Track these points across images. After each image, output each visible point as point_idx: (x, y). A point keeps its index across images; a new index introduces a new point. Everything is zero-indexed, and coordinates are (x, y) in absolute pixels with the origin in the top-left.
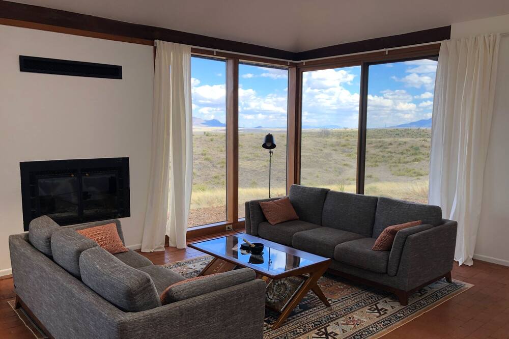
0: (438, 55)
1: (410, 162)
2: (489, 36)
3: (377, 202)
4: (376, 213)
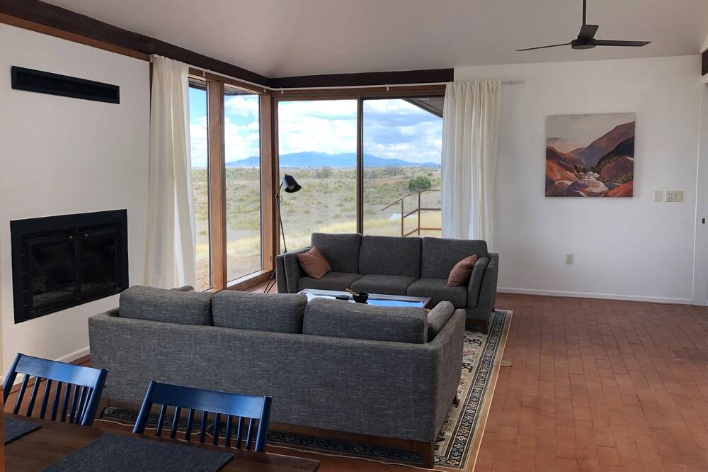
0: (444, 96)
1: (253, 211)
2: (492, 83)
3: (422, 242)
4: (423, 253)
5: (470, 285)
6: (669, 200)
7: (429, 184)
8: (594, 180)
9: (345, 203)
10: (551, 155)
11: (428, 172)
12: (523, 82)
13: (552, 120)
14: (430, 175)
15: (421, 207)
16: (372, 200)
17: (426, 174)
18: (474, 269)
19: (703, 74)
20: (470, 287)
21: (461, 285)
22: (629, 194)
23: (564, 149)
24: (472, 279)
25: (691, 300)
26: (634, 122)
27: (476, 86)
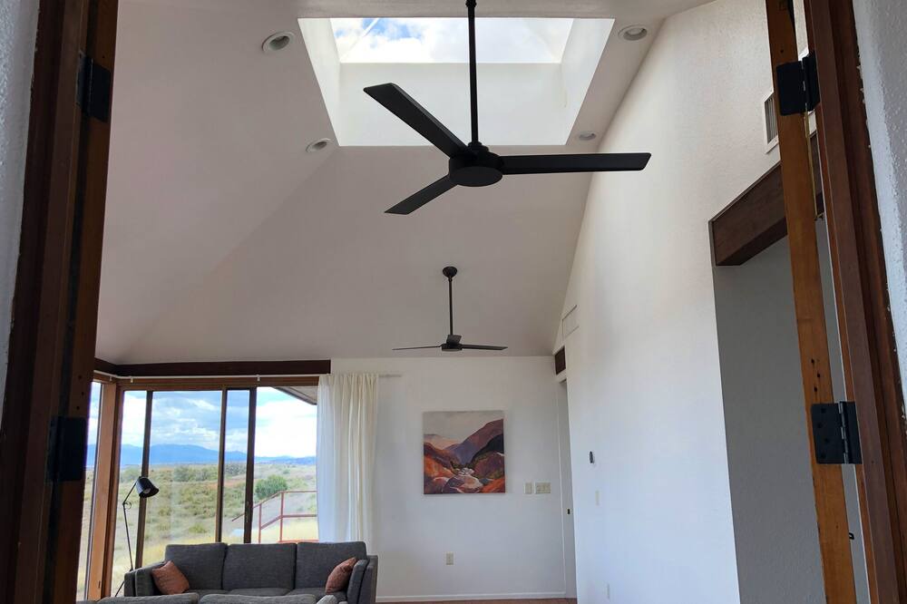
2: (370, 375)
3: (296, 549)
4: (298, 561)
5: (350, 588)
6: (538, 492)
7: (284, 486)
8: (469, 476)
9: (160, 517)
10: (429, 451)
11: (284, 469)
12: (400, 376)
13: (429, 416)
14: (286, 473)
15: (284, 514)
16: (202, 511)
17: (280, 473)
18: (354, 571)
19: (557, 373)
20: (349, 592)
21: (340, 591)
22: (502, 489)
23: (441, 445)
24: (351, 582)
25: (563, 593)
26: (502, 420)
27: (354, 380)
